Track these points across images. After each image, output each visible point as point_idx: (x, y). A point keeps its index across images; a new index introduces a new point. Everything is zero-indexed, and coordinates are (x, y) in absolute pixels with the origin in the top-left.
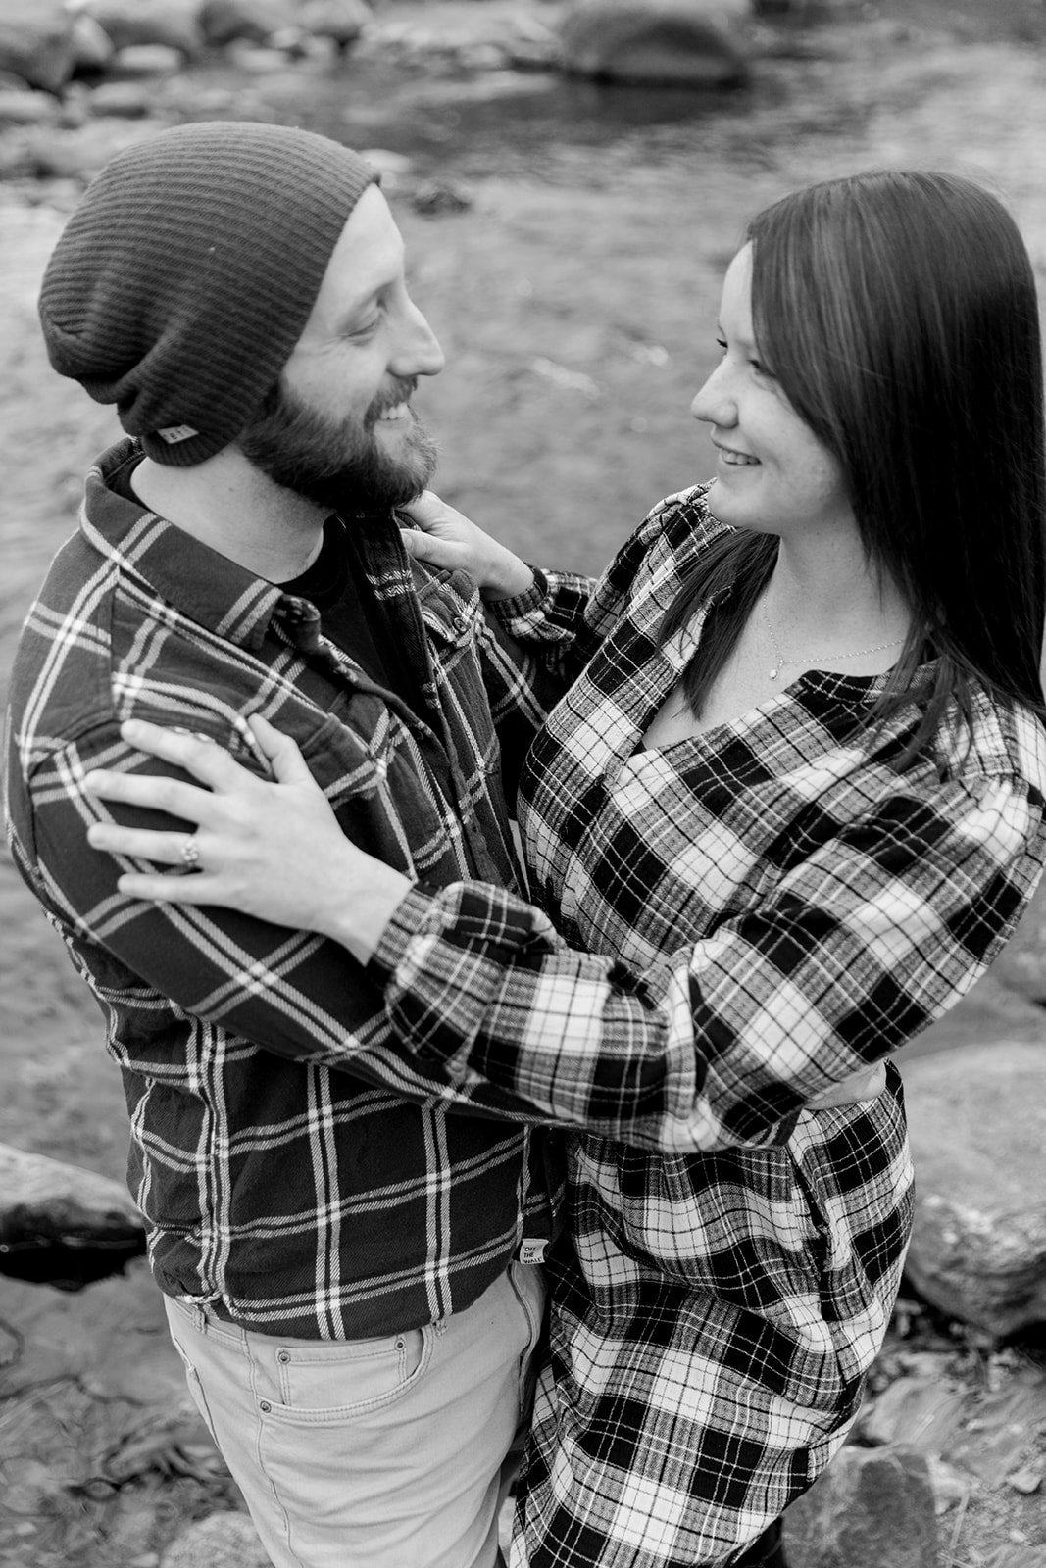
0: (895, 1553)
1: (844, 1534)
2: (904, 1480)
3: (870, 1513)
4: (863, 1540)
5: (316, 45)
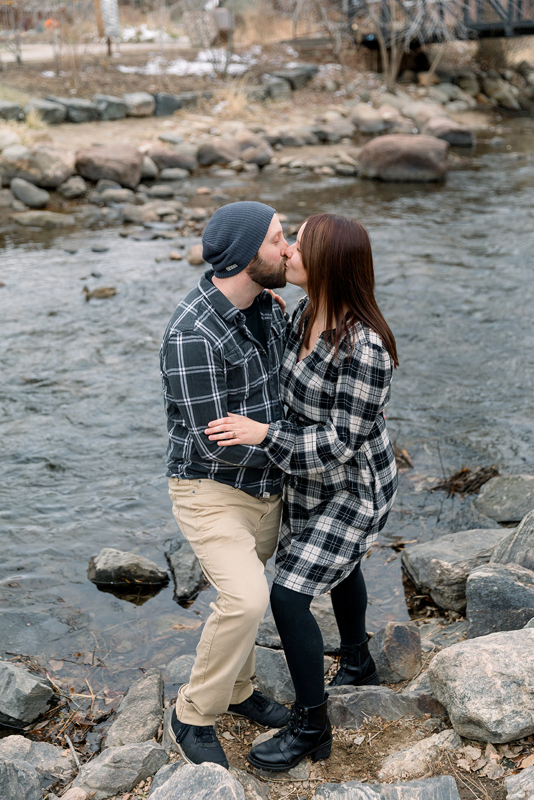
0: (405, 654)
1: (388, 647)
3: (397, 641)
4: (394, 649)
5: (249, 167)
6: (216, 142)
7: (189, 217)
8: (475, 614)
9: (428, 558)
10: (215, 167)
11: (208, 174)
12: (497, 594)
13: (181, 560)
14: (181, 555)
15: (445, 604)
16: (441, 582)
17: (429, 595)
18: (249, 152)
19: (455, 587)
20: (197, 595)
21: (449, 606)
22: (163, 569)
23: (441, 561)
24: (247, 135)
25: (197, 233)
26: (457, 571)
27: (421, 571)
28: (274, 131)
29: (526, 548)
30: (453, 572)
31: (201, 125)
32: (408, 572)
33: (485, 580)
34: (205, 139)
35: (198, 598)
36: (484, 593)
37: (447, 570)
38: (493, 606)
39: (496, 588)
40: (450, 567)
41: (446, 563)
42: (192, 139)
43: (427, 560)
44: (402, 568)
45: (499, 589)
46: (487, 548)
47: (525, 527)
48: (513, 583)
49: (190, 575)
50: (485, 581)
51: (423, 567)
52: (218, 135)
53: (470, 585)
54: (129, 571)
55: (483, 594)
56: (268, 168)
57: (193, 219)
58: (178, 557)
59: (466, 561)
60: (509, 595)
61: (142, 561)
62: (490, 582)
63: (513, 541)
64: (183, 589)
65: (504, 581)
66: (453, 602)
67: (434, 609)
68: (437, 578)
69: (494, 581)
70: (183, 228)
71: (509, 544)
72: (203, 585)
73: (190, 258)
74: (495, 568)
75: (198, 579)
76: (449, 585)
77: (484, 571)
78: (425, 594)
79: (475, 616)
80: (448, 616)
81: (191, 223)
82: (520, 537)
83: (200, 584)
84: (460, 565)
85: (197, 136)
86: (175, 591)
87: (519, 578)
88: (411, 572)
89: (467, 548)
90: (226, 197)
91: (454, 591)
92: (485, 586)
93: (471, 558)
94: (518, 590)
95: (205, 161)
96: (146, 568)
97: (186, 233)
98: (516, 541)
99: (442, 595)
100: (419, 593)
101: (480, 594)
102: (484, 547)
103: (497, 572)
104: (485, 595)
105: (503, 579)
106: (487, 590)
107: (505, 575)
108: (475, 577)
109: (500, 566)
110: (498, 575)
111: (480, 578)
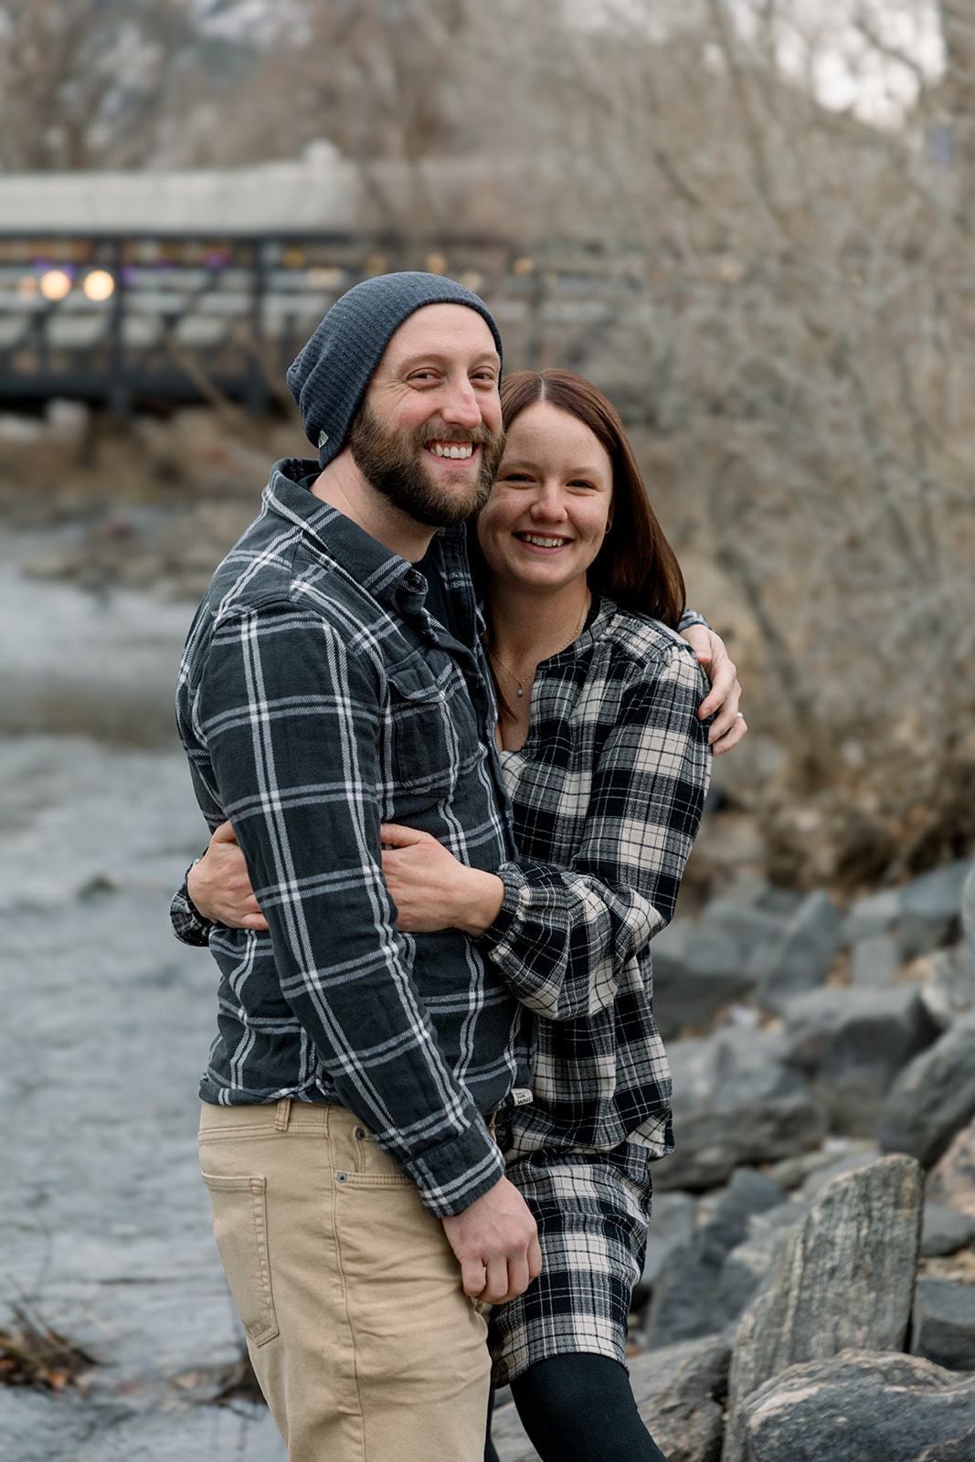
12: (849, 1434)
29: (830, 1319)
33: (804, 1408)
36: (811, 1445)
39: (842, 1419)
45: (852, 1419)
47: (811, 1266)
48: (881, 1393)
50: (807, 1413)
55: (810, 1449)
60: (883, 1426)
63: (791, 1313)
65: (854, 1397)
69: (828, 1405)
71: (780, 1324)
74: (810, 1374)
77: (790, 1389)
82: (806, 1295)
87: (887, 1377)
92: (811, 1425)
94: (901, 1402)
98: (798, 1309)
101: (802, 1451)
103: (823, 1380)
104: (816, 1449)
105: (851, 1391)
106: (818, 1433)
107: (850, 1380)
108: (774, 1413)
109: (820, 1367)
110: (832, 1386)
111: (790, 1409)
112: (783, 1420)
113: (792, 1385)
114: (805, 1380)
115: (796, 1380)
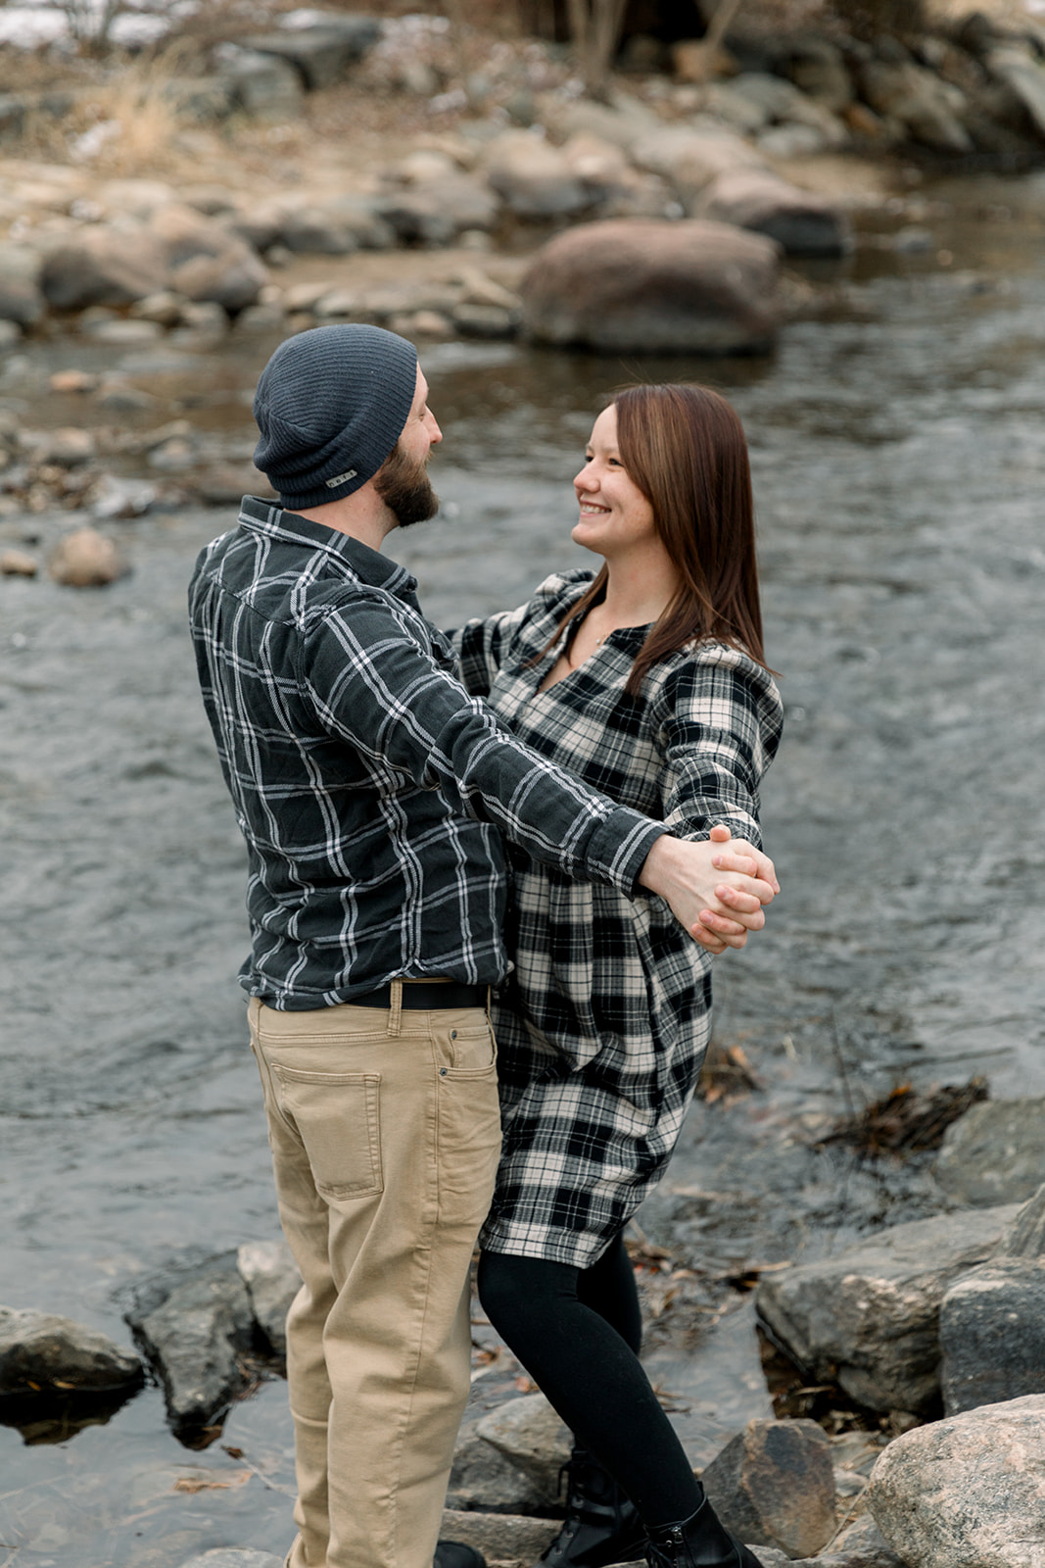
0: (797, 1496)
1: (753, 1477)
2: (805, 1444)
3: (775, 1463)
4: (769, 1483)
5: (199, 314)
6: (94, 240)
7: (40, 455)
8: (964, 1387)
9: (834, 1277)
10: (94, 315)
11: (73, 333)
12: (1018, 1330)
13: (176, 1326)
14: (173, 1313)
15: (879, 1394)
16: (869, 1332)
17: (835, 1383)
18: (195, 270)
19: (906, 1343)
20: (227, 1412)
21: (892, 1397)
22: (127, 1350)
23: (868, 1279)
24: (186, 223)
25: (70, 500)
26: (911, 1298)
27: (816, 1317)
28: (265, 208)
30: (900, 1301)
31: (42, 193)
32: (775, 1333)
33: (985, 1298)
34: (58, 233)
35: (231, 1420)
36: (983, 1331)
37: (886, 1298)
38: (1009, 1362)
39: (1013, 1316)
40: (891, 1290)
41: (881, 1282)
42: (20, 232)
43: (830, 1283)
44: (758, 1328)
45: (1021, 1318)
46: (983, 1244)
49: (207, 1359)
50: (987, 1302)
51: (820, 1304)
52: (97, 221)
53: (948, 1316)
54: (39, 1356)
55: (982, 1334)
56: (252, 318)
57: (54, 461)
58: (166, 1320)
59: (931, 1273)
61: (73, 1330)
62: (1000, 1302)
64: (189, 1395)
65: (1032, 1298)
66: (902, 1385)
67: (850, 1416)
68: (861, 1322)
69: (1007, 1300)
70: (29, 485)
72: (239, 1387)
73: (60, 568)
74: (1009, 1269)
75: (227, 1371)
76: (891, 1338)
77: (983, 1278)
78: (825, 1382)
79: (965, 1393)
80: (889, 1427)
81: (50, 473)
83: (232, 1383)
84: (918, 1283)
85: (34, 225)
86: (168, 1403)
88: (785, 1331)
89: (930, 1250)
90: (140, 398)
91: (903, 1354)
92: (987, 1314)
93: (944, 1265)
95: (67, 295)
96: (86, 1347)
97: (38, 498)
99: (870, 1370)
100: (809, 1380)
101: (975, 1334)
102: (974, 1241)
103: (1014, 1277)
104: (987, 1336)
105: (1031, 1293)
106: (992, 1322)
107: (1035, 1284)
108: (960, 1295)
109: (1019, 1264)
110: (1017, 1285)
111: (974, 1296)
112: (965, 1303)
113: (988, 1274)
114: (1002, 1273)
115: (994, 1271)
